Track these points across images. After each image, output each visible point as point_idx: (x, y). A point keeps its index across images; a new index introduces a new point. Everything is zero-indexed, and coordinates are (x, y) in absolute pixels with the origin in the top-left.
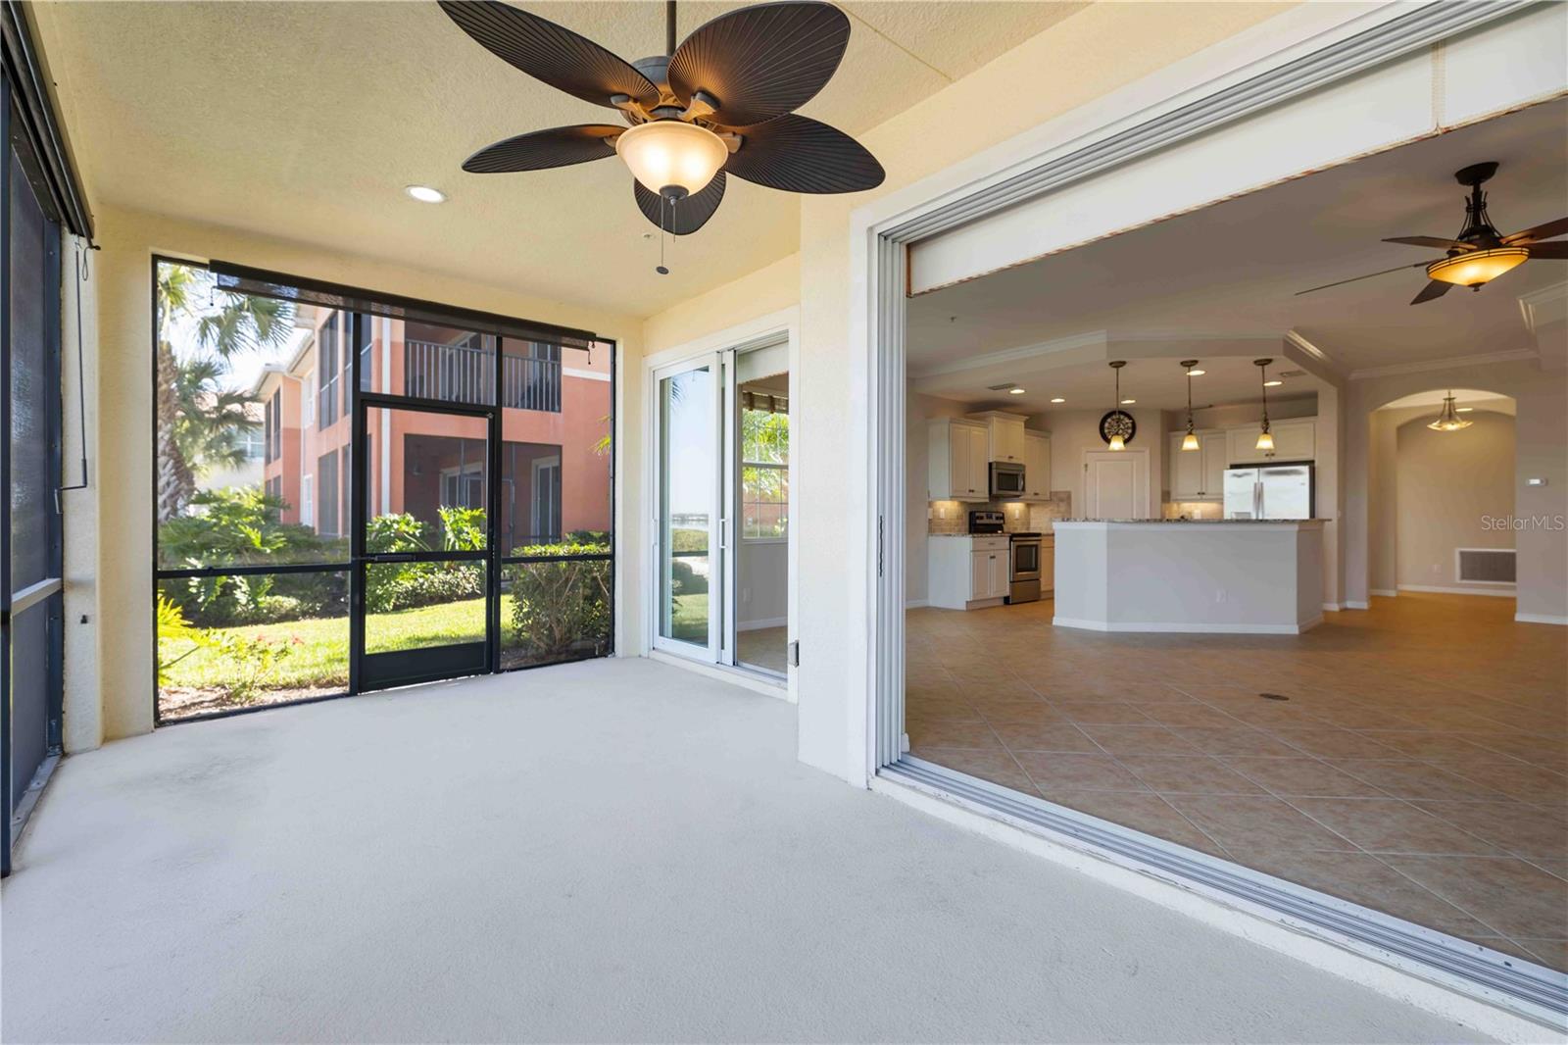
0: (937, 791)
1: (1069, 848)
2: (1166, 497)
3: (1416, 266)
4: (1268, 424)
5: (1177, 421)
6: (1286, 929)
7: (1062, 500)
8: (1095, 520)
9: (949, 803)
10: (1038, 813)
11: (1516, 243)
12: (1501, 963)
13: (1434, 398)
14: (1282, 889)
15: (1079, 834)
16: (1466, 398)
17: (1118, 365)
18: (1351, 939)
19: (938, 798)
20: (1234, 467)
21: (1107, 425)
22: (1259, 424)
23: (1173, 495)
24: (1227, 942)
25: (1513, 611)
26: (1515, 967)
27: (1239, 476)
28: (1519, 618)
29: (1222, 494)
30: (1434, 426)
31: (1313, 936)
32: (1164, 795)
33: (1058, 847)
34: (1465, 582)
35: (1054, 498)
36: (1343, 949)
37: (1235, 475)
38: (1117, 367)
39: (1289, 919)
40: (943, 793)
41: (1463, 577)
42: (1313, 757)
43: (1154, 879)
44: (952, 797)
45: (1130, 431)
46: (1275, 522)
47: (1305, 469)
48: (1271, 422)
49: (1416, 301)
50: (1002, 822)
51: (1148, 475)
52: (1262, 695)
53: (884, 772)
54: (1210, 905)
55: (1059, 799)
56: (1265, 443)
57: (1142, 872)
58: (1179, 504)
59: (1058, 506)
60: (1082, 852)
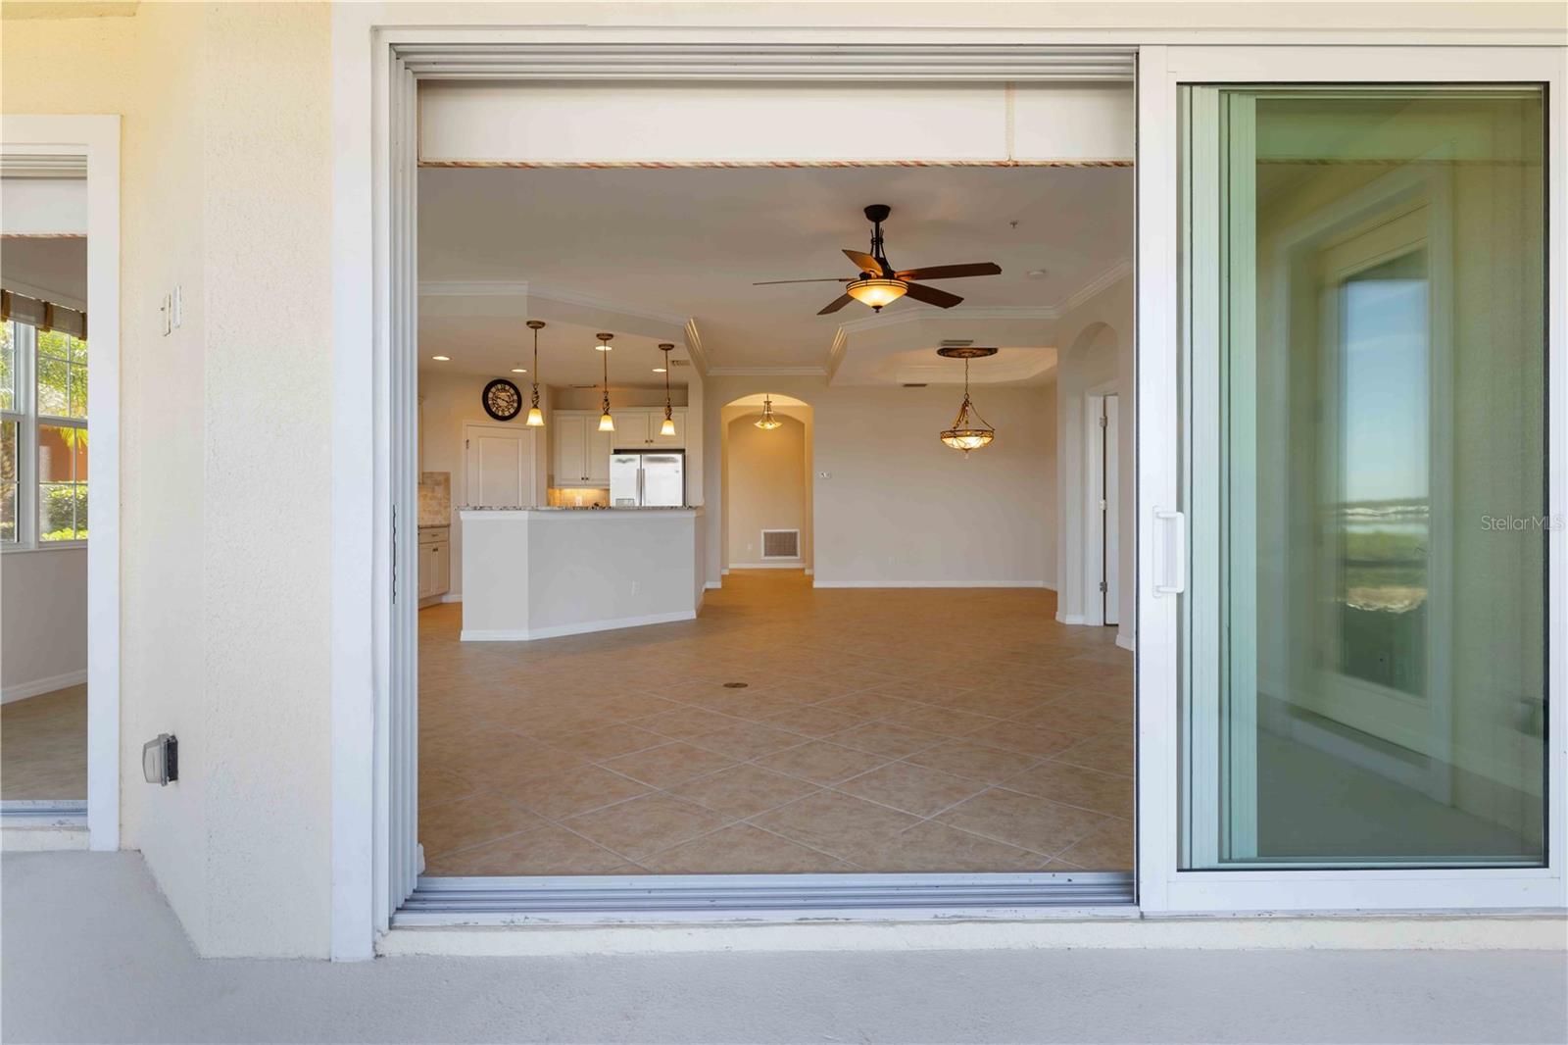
0: (507, 917)
1: (715, 926)
2: (551, 482)
3: (840, 280)
4: (670, 410)
5: (560, 399)
6: (940, 923)
7: (438, 484)
8: (515, 508)
9: (534, 928)
10: (653, 894)
11: (903, 278)
12: (1065, 881)
13: (756, 401)
14: (913, 883)
15: (718, 903)
16: (780, 401)
17: (537, 325)
18: (990, 909)
19: (511, 927)
20: (617, 452)
21: (490, 395)
22: (663, 409)
23: (557, 481)
24: (900, 961)
25: (811, 583)
26: (1074, 881)
27: (624, 462)
28: (817, 584)
29: (608, 480)
30: (758, 424)
31: (961, 920)
32: (752, 821)
33: (702, 931)
34: (767, 558)
35: (429, 481)
36: (984, 921)
37: (620, 461)
38: (536, 328)
39: (940, 912)
40: (519, 917)
41: (766, 555)
42: (815, 739)
43: (814, 924)
44: (534, 918)
45: (515, 405)
46: (654, 509)
47: (679, 457)
48: (673, 409)
49: (819, 314)
50: (619, 926)
51: (534, 457)
52: (726, 685)
53: (403, 918)
54: (875, 929)
55: (668, 867)
56: (668, 429)
57: (802, 922)
58: (560, 490)
59: (433, 491)
60: (729, 926)
